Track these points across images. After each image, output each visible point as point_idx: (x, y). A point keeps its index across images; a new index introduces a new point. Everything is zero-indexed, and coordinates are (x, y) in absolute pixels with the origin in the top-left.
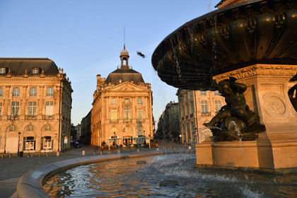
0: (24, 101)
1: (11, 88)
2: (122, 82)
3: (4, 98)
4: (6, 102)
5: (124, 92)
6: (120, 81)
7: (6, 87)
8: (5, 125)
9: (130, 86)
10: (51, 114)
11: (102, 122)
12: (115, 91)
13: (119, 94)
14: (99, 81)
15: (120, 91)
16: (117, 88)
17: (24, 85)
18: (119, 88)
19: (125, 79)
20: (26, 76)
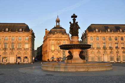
0: (16, 42)
1: (11, 37)
2: (57, 33)
3: (8, 41)
4: (9, 43)
5: (57, 38)
6: (56, 33)
7: (9, 36)
8: (9, 52)
9: (60, 35)
10: (28, 47)
11: (48, 51)
12: (54, 37)
13: (55, 39)
14: (46, 32)
15: (55, 37)
16: (54, 36)
17: (16, 35)
18: (55, 36)
19: (58, 31)
20: (17, 32)
